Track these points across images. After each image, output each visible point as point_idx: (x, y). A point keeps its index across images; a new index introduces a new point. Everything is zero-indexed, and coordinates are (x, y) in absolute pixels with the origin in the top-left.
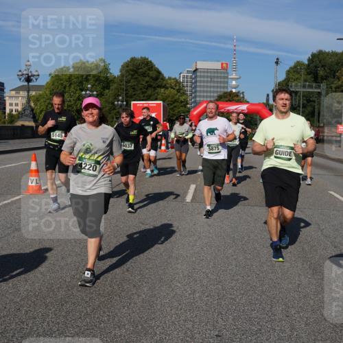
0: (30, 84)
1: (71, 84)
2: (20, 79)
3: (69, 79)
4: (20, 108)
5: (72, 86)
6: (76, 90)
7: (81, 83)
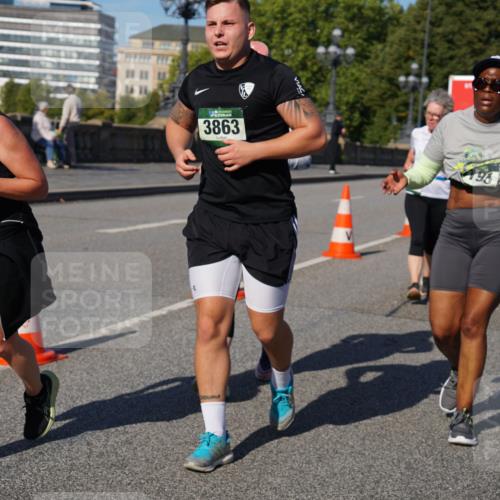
0: (192, 23)
1: (285, 26)
2: (167, 10)
3: (283, 11)
4: (151, 85)
5: (290, 32)
6: (299, 44)
7: (313, 24)
